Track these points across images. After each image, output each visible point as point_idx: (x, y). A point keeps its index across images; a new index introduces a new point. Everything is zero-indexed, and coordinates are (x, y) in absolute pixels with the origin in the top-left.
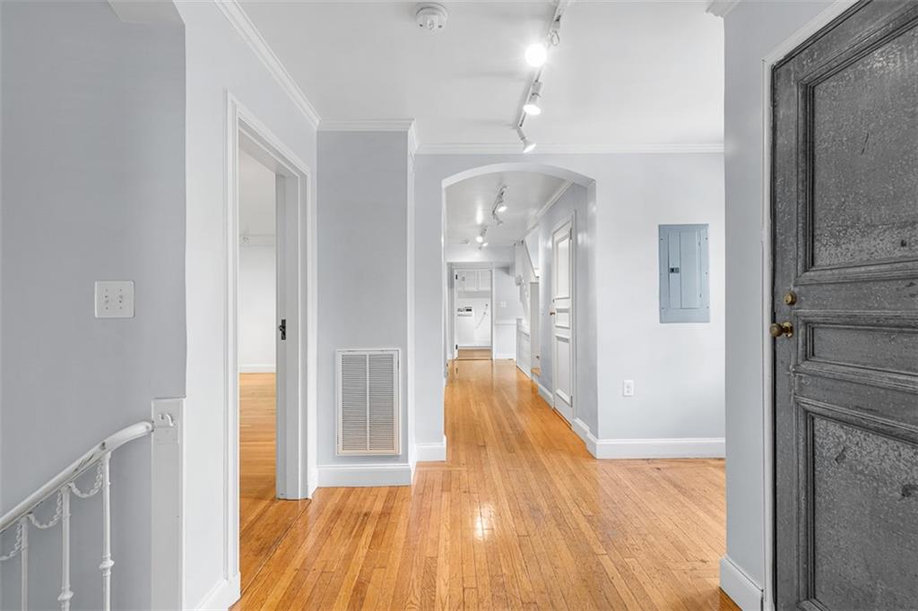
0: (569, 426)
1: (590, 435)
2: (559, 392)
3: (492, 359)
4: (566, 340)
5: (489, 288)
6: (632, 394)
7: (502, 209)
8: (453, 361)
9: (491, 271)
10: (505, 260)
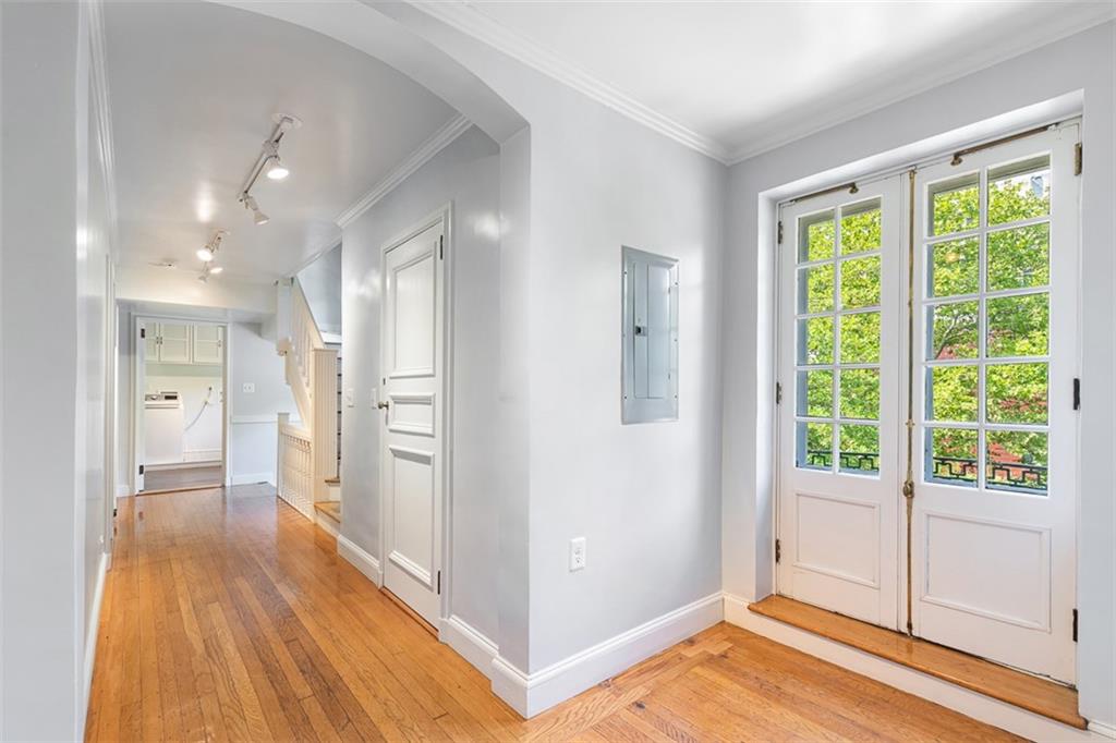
0: (432, 632)
1: (501, 664)
2: (396, 556)
3: (223, 486)
4: (426, 460)
5: (219, 360)
6: (583, 563)
7: (278, 174)
8: (132, 499)
9: (225, 328)
10: (251, 307)
